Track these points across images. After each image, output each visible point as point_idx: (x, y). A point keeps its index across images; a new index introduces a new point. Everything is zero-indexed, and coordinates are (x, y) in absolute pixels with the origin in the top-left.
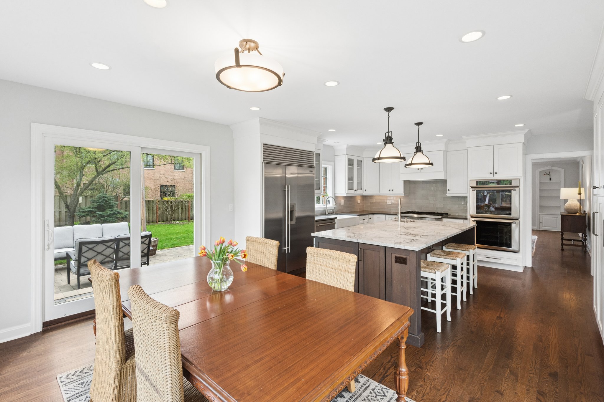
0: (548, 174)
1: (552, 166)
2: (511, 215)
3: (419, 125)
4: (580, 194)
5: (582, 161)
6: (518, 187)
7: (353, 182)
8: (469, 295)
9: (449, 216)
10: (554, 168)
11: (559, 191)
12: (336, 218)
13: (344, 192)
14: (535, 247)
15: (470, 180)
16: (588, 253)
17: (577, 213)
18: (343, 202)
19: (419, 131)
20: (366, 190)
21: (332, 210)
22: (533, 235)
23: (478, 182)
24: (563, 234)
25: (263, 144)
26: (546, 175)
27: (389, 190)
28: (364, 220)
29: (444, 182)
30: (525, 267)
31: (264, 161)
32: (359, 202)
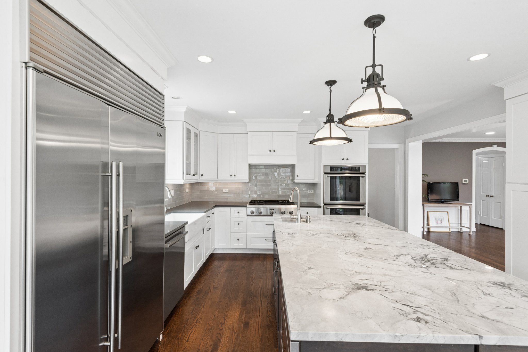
2: (359, 201)
3: (327, 85)
6: (365, 174)
7: (191, 164)
12: (187, 223)
13: (181, 177)
15: (324, 165)
18: (172, 193)
20: (202, 175)
23: (333, 168)
27: (231, 175)
28: (209, 217)
29: (292, 167)
32: (187, 190)
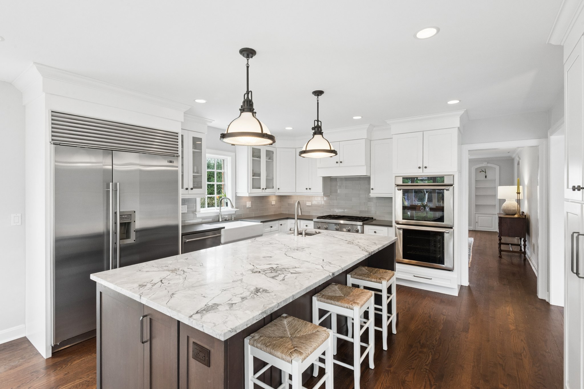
0: (483, 171)
1: (487, 163)
2: (444, 222)
3: (318, 96)
4: (519, 193)
5: (518, 157)
6: (452, 185)
7: (260, 179)
8: (382, 352)
9: (374, 222)
10: (489, 165)
11: (495, 189)
12: (224, 228)
13: (246, 191)
14: (471, 254)
15: (396, 176)
16: (528, 261)
17: (515, 215)
18: (249, 204)
19: (318, 103)
20: (279, 189)
21: (231, 215)
22: (470, 236)
23: (404, 179)
24: (501, 239)
25: (52, 112)
26: (482, 172)
27: (307, 189)
28: (271, 227)
29: (367, 179)
30: (462, 287)
31: (52, 140)
32: (273, 203)
